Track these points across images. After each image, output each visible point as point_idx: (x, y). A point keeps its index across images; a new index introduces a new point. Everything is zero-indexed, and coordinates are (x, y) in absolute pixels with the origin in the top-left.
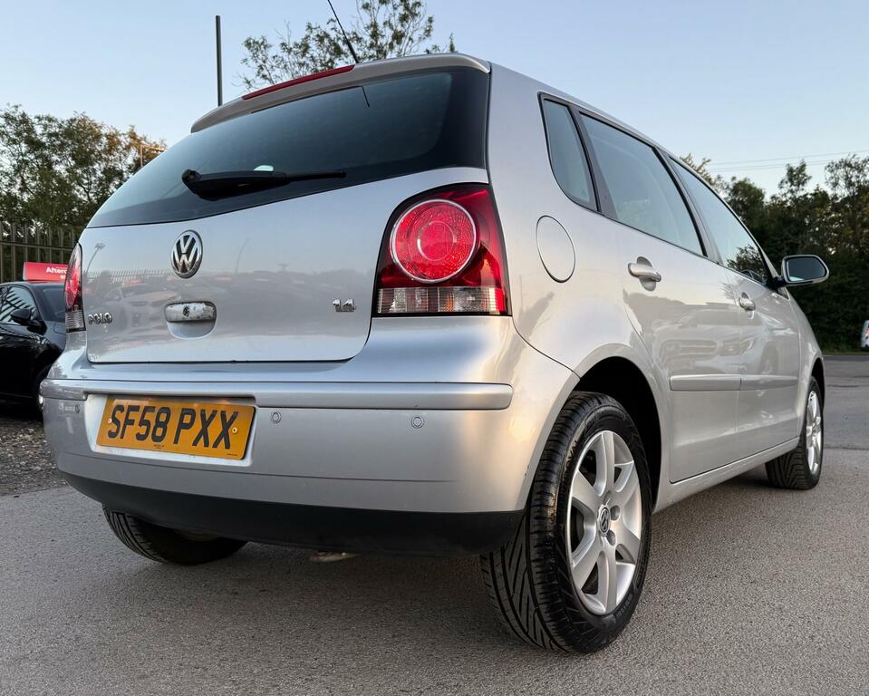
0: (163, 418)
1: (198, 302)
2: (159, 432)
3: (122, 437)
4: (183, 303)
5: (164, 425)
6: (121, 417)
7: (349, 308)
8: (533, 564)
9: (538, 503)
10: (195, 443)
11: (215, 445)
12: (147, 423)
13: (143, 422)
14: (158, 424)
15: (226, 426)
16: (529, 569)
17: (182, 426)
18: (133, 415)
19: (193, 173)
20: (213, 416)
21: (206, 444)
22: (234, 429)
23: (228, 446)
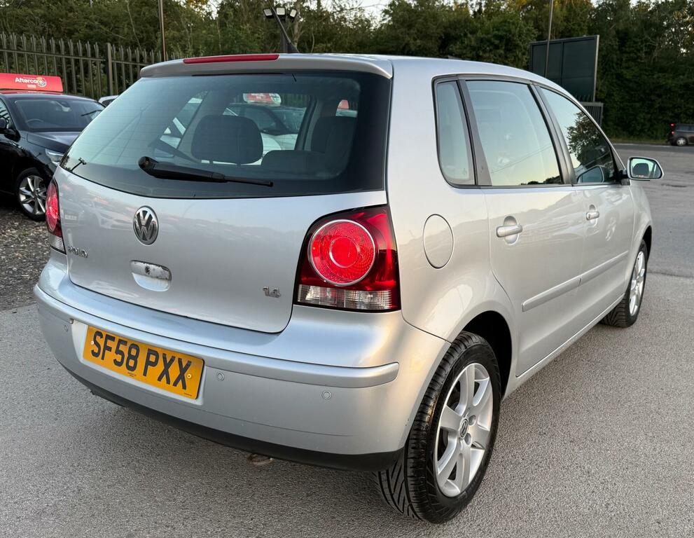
0: (134, 352)
1: (157, 265)
2: (132, 363)
3: (103, 358)
4: (144, 263)
5: (135, 358)
6: (101, 341)
7: (275, 294)
8: (408, 478)
9: (415, 437)
10: (160, 379)
11: (175, 384)
12: (122, 353)
13: (118, 352)
14: (130, 357)
15: (183, 371)
16: (406, 481)
17: (148, 363)
18: (110, 343)
19: (147, 159)
20: (172, 360)
21: (168, 382)
22: (188, 375)
23: (184, 387)
